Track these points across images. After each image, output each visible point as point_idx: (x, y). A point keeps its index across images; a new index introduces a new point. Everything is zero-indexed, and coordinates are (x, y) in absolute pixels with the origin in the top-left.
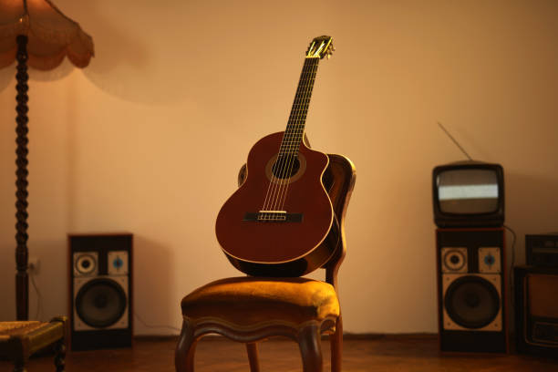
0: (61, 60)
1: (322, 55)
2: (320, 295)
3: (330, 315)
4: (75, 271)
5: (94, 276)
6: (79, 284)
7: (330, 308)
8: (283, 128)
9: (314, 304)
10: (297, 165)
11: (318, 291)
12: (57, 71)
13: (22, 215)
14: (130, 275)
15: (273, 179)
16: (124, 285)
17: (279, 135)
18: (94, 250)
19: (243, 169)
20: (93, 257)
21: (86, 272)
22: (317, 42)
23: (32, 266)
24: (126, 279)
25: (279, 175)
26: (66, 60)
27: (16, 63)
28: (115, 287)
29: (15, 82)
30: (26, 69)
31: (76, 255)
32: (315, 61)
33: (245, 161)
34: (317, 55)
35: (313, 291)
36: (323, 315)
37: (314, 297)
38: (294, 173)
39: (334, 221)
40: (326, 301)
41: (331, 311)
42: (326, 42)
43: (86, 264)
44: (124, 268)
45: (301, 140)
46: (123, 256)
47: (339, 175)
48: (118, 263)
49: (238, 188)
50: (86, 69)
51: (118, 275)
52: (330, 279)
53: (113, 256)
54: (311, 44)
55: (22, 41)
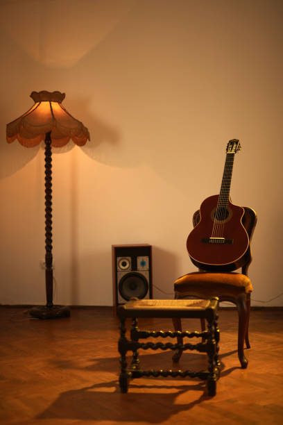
0: (68, 141)
1: (236, 151)
4: (118, 268)
5: (129, 271)
6: (120, 276)
8: (218, 192)
9: (244, 285)
10: (228, 213)
12: (65, 148)
14: (150, 270)
15: (215, 221)
16: (147, 277)
17: (217, 196)
18: (129, 256)
20: (128, 260)
21: (125, 268)
22: (232, 143)
24: (148, 272)
25: (219, 219)
26: (71, 141)
28: (142, 277)
31: (119, 259)
32: (233, 155)
34: (233, 151)
38: (227, 217)
42: (237, 143)
43: (124, 264)
44: (147, 267)
45: (228, 199)
46: (146, 259)
48: (143, 264)
51: (143, 270)
52: (244, 271)
53: (140, 259)
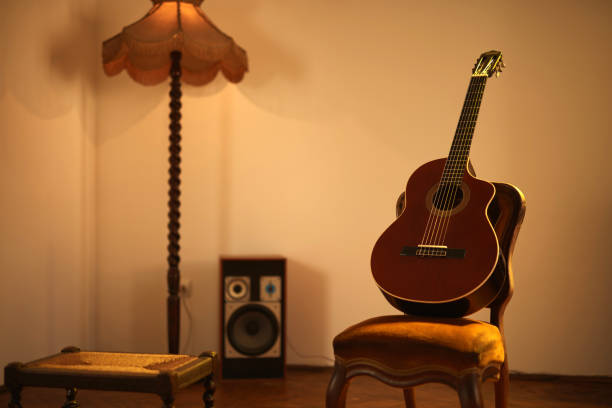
0: (214, 75)
1: (490, 73)
2: (483, 340)
3: (494, 362)
4: (227, 296)
5: (246, 302)
6: (230, 311)
7: (493, 354)
8: (445, 154)
9: (476, 349)
10: (460, 195)
11: (481, 335)
12: (210, 87)
13: (174, 237)
14: (283, 301)
15: (433, 210)
16: (277, 312)
17: (439, 163)
18: (246, 275)
19: (402, 198)
20: (245, 282)
21: (237, 298)
22: (485, 58)
23: (184, 289)
24: (278, 305)
25: (440, 206)
26: (220, 76)
27: (169, 80)
28: (267, 313)
29: (167, 100)
30: (179, 85)
31: (228, 280)
32: (482, 80)
33: (404, 189)
34: (485, 73)
35: (475, 335)
36: (485, 361)
37: (476, 342)
38: (456, 204)
39: (500, 258)
40: (490, 346)
41: (495, 357)
42: (495, 58)
43: (237, 289)
44: (277, 294)
45: (465, 167)
46: (276, 281)
47: (507, 205)
48: (271, 289)
49: (395, 219)
50: (240, 84)
51: (270, 301)
52: (495, 320)
53: (265, 282)
54: (478, 61)
55: (176, 56)
